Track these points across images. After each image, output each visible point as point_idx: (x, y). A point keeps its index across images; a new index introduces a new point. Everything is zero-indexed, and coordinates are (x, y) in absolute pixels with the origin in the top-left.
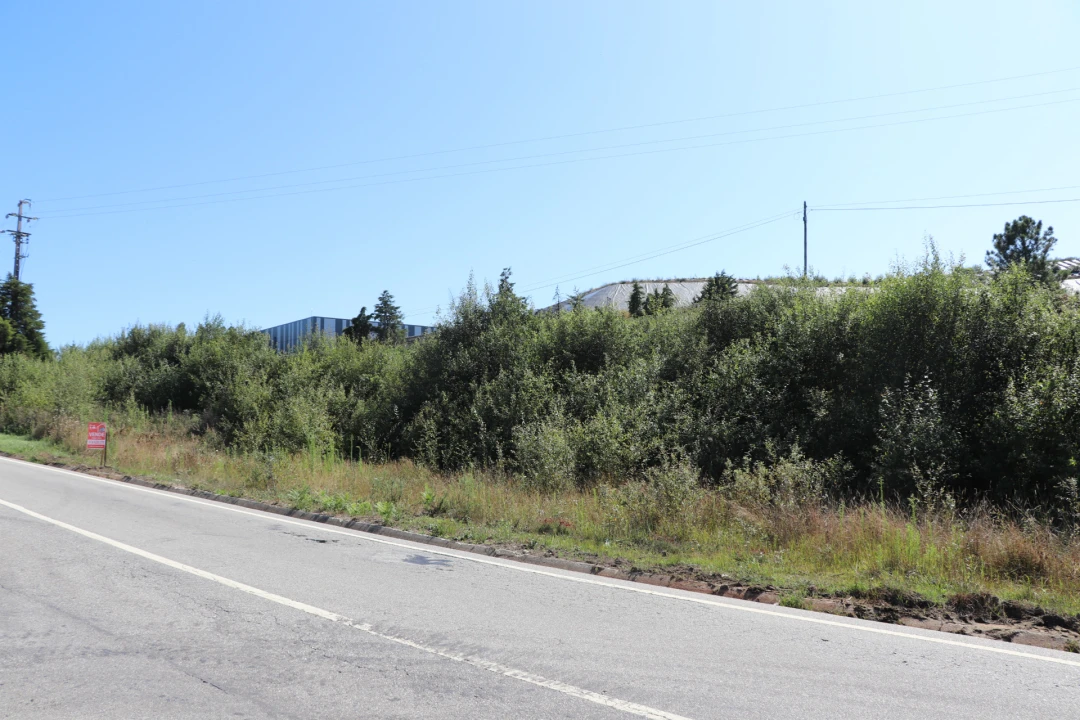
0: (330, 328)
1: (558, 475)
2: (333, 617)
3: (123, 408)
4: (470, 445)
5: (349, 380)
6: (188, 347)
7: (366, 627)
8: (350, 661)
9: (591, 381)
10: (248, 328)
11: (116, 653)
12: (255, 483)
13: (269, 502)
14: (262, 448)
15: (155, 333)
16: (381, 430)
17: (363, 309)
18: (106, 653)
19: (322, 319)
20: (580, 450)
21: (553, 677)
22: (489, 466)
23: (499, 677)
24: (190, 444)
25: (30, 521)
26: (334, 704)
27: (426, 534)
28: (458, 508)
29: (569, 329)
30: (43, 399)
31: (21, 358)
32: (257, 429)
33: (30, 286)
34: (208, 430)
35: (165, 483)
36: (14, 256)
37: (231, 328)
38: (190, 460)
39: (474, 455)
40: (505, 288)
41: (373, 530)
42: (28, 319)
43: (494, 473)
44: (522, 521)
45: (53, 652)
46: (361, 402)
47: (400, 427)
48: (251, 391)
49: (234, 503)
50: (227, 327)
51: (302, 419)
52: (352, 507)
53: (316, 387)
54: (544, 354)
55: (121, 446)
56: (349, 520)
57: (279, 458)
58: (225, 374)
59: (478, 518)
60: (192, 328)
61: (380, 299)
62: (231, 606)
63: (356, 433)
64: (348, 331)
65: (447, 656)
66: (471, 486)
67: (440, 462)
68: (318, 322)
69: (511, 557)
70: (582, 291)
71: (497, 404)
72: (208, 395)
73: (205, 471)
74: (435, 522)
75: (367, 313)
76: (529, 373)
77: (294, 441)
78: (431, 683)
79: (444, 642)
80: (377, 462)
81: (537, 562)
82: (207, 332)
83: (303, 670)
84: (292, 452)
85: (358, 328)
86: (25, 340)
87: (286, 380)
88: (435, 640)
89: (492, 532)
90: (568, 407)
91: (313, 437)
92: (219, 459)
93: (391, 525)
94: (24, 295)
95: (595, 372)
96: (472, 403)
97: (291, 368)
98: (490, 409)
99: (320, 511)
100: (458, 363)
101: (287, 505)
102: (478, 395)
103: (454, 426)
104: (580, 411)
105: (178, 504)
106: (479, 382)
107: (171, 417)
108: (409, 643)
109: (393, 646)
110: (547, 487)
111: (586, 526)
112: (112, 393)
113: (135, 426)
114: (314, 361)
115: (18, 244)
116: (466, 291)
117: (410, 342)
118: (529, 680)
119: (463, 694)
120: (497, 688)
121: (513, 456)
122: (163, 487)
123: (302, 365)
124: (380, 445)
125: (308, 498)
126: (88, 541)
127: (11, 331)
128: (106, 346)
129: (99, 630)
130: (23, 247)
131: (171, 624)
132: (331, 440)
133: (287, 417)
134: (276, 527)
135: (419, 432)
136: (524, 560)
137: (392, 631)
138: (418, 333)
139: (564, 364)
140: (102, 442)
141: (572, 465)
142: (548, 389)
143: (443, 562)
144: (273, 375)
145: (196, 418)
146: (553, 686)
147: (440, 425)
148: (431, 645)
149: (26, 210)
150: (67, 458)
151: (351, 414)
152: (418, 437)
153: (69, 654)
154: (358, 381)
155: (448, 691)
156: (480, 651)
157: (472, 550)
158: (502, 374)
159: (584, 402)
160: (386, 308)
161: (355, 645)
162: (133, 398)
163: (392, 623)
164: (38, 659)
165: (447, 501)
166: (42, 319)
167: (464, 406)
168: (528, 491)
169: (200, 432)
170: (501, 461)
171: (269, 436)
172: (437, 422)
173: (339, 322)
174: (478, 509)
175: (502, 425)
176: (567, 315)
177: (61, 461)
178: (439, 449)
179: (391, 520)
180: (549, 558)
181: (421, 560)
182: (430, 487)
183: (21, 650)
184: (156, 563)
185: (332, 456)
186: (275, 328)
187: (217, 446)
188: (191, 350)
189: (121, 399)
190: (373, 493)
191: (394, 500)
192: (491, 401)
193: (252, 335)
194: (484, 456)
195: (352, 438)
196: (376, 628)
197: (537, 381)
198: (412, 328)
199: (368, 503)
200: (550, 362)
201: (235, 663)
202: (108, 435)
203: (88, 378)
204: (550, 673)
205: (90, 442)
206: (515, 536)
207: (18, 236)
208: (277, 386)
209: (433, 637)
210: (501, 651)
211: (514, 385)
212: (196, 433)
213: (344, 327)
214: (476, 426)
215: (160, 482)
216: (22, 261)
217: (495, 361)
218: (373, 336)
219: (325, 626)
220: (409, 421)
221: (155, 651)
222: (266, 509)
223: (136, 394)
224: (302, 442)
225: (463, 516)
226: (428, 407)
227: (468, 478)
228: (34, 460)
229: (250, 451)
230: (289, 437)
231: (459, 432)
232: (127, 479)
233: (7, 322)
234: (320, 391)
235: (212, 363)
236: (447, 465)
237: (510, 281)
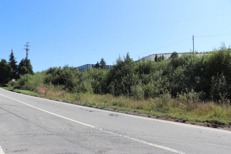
0: (91, 67)
1: (140, 96)
2: (94, 127)
3: (49, 84)
4: (121, 90)
5: (95, 77)
6: (62, 71)
7: (101, 129)
8: (98, 136)
9: (147, 76)
10: (74, 67)
11: (50, 135)
12: (76, 99)
13: (79, 103)
14: (77, 92)
15: (55, 69)
16: (102, 88)
17: (98, 62)
18: (48, 134)
19: (89, 65)
20: (145, 91)
21: (141, 140)
22: (126, 95)
23: (129, 140)
24: (63, 91)
25: (32, 108)
26: (95, 145)
27: (113, 109)
28: (119, 104)
29: (142, 65)
30: (33, 83)
31: (28, 75)
32: (76, 88)
33: (30, 60)
34: (66, 88)
35: (58, 100)
36: (26, 54)
37: (70, 67)
38: (63, 95)
39: (122, 93)
40: (128, 57)
41: (101, 109)
42: (29, 67)
43: (127, 96)
44: (133, 106)
45: (38, 134)
46: (98, 82)
47: (106, 87)
48: (75, 80)
49: (72, 103)
50: (69, 67)
51: (86, 86)
52: (97, 104)
53: (88, 79)
54: (137, 70)
55: (48, 92)
56: (96, 107)
57: (81, 94)
58: (69, 77)
59: (124, 106)
60: (62, 67)
61: (101, 60)
62: (73, 125)
63: (97, 89)
64: (95, 67)
65: (118, 135)
66: (122, 99)
67: (115, 94)
68: (88, 65)
69: (131, 114)
70: (144, 57)
71: (127, 82)
72: (66, 81)
73: (66, 97)
74: (115, 107)
75: (99, 63)
76: (134, 75)
77: (84, 90)
78: (115, 141)
79: (117, 132)
80: (102, 94)
81: (137, 115)
82: (65, 68)
83: (88, 138)
84: (84, 93)
85: (97, 66)
86: (29, 71)
87: (82, 78)
88: (116, 132)
89: (127, 109)
90: (142, 82)
91: (88, 89)
92: (69, 95)
93: (105, 108)
94: (28, 62)
95: (148, 74)
96: (121, 81)
97: (83, 75)
98: (125, 83)
99: (90, 105)
100: (118, 73)
101: (83, 104)
102: (123, 80)
103: (118, 86)
104: (145, 82)
105: (61, 104)
106: (123, 77)
107: (59, 86)
108: (110, 132)
109: (107, 133)
110: (138, 99)
111: (147, 107)
112: (47, 81)
113: (51, 88)
114: (88, 73)
115: (27, 51)
116: (118, 58)
117: (108, 69)
118: (136, 140)
119: (122, 143)
120: (129, 142)
121: (131, 93)
122: (57, 100)
123: (85, 74)
124: (102, 91)
125: (88, 102)
126: (43, 112)
127: (26, 69)
128: (45, 72)
129: (46, 130)
130: (28, 52)
131: (61, 129)
132: (92, 90)
133: (83, 85)
134: (81, 108)
135: (110, 88)
136: (134, 115)
137: (107, 130)
138: (109, 67)
139: (141, 73)
140: (45, 91)
141: (144, 94)
142: (138, 78)
143: (117, 115)
144: (79, 77)
145: (64, 86)
146: (141, 142)
147: (115, 86)
148: (115, 133)
149: (28, 45)
150: (38, 95)
151: (96, 84)
152: (110, 89)
153: (41, 135)
154: (97, 77)
155: (119, 143)
156: (125, 134)
157: (123, 113)
158: (128, 75)
159: (146, 81)
160: (103, 62)
161: (99, 133)
162: (51, 82)
163: (106, 128)
164: (35, 135)
165: (117, 102)
166: (32, 66)
167: (120, 82)
168: (134, 100)
169: (65, 89)
170: (128, 93)
171: (79, 89)
172: (114, 86)
173: (93, 65)
174: (123, 104)
175: (128, 86)
176: (141, 62)
177: (37, 95)
178: (115, 91)
179: (105, 107)
180: (139, 114)
181: (112, 115)
182: (114, 100)
183: (31, 134)
184: (57, 116)
185: (92, 93)
186: (79, 67)
187: (68, 92)
188: (63, 72)
189: (48, 83)
190: (101, 101)
191: (106, 102)
192: (126, 81)
193: (75, 68)
194: (125, 93)
195: (96, 89)
196: (103, 129)
197: (135, 76)
198: (108, 66)
199: (100, 103)
200: (138, 72)
201: (74, 137)
202: (46, 90)
203: (42, 78)
204: (140, 139)
205: (42, 92)
206: (132, 110)
207: (27, 50)
208: (80, 79)
209: (115, 131)
210: (130, 134)
211: (131, 77)
212: (64, 89)
213: (94, 66)
214: (123, 86)
215: (57, 99)
216: (28, 55)
217: (126, 72)
218: (100, 68)
219: (92, 129)
220: (108, 85)
221: (58, 134)
222: (79, 105)
223: (51, 81)
224: (86, 90)
225: (120, 106)
226: (112, 82)
227: (121, 97)
228: (32, 95)
229: (75, 93)
230: (83, 89)
231: (119, 88)
232: (50, 99)
233: (25, 68)
234: (89, 80)
235: (67, 75)
236: (117, 95)
237: (129, 55)
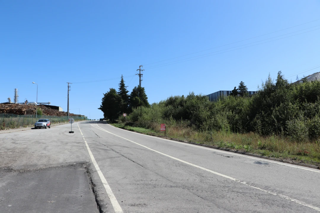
0: (225, 94)
1: (303, 136)
2: (234, 179)
3: (169, 120)
4: (272, 127)
5: (233, 109)
6: (186, 102)
7: (244, 183)
8: (241, 193)
9: (313, 105)
10: (202, 95)
11: (174, 187)
12: (207, 140)
13: (211, 145)
14: (208, 129)
15: (176, 98)
16: (243, 123)
17: (235, 87)
18: (171, 187)
19: (223, 91)
20: (310, 128)
21: (309, 203)
22: (279, 134)
23: (289, 201)
24: (188, 129)
25: (149, 150)
26: (237, 206)
27: (260, 155)
28: (269, 147)
29: (304, 88)
30: (149, 118)
31: (143, 107)
32: (206, 124)
33: (144, 88)
34: (193, 125)
35: (182, 140)
36: (139, 80)
37: (197, 96)
38: (188, 134)
39: (273, 130)
40: (280, 77)
41: (243, 154)
42: (144, 97)
43: (280, 136)
44: (291, 151)
45: (158, 185)
46: (237, 115)
47: (249, 122)
48: (204, 113)
49: (201, 145)
50: (196, 95)
51: (220, 121)
52: (236, 147)
53: (223, 111)
54: (295, 97)
55: (169, 130)
56: (236, 150)
57: (214, 133)
58: (196, 109)
59: (276, 150)
60: (186, 96)
61: (240, 84)
62: (204, 175)
63: (236, 124)
65: (271, 193)
66: (273, 140)
67: (262, 133)
68: (222, 92)
69: (288, 163)
70: (306, 76)
71: (280, 114)
72: (192, 115)
73: (193, 136)
74: (263, 151)
75: (236, 89)
76: (290, 104)
77: (218, 127)
78: (267, 201)
79: (270, 189)
80: (243, 133)
81: (298, 165)
82: (191, 97)
83: (226, 195)
84: (217, 130)
85: (234, 93)
86: (143, 102)
87: (214, 110)
88: (267, 188)
89: (281, 155)
90: (305, 114)
91: (223, 126)
92: (196, 133)
93: (249, 152)
94: (142, 91)
95: (314, 102)
96: (272, 114)
97: (215, 106)
98: (278, 116)
99: (227, 148)
100: (266, 102)
101: (217, 146)
102: (274, 111)
103: (266, 121)
104: (309, 115)
105: (186, 146)
106: (274, 108)
107: (182, 122)
108: (258, 188)
109: (253, 189)
110: (299, 140)
111: (314, 153)
112: (166, 116)
113: (173, 124)
114: (222, 104)
115: (140, 77)
116: (268, 79)
117: (251, 96)
118: (300, 203)
119: (278, 206)
120: (289, 205)
121: (286, 130)
122: (181, 141)
123: (219, 105)
124: (243, 128)
125: (223, 144)
126: (164, 156)
127: (140, 100)
128: (164, 103)
129: (169, 180)
130: (141, 78)
131: (188, 180)
132: (229, 127)
133: (215, 120)
134: (214, 153)
135: (255, 124)
136: (293, 164)
137: (253, 184)
138: (252, 93)
139: (302, 100)
140: (165, 129)
141: (308, 133)
142: (297, 109)
143: (266, 164)
144: (210, 108)
145: (189, 122)
146: (309, 206)
147: (262, 121)
148: (266, 189)
149: (141, 68)
150: (156, 134)
151: (234, 119)
152: (255, 125)
153: (162, 186)
154: (235, 109)
155: (273, 204)
156: (282, 192)
157: (275, 160)
158: (281, 104)
159: (310, 112)
160: (242, 86)
161: (241, 188)
162: (171, 117)
163: (252, 182)
164: (155, 187)
165: (266, 145)
166: (147, 96)
167: (269, 115)
168: (293, 142)
169: (190, 126)
170: (283, 132)
171: (210, 126)
172: (261, 120)
173: (228, 92)
174: (276, 147)
175: (283, 121)
176: (303, 85)
177: (154, 134)
178: (262, 129)
179: (249, 151)
180: (302, 163)
181: (259, 163)
182: (261, 141)
183: (150, 184)
184: (182, 162)
185: (229, 132)
186: (209, 95)
187: (195, 129)
188: (187, 102)
189: (168, 117)
190: (243, 142)
191: (249, 144)
192: (278, 113)
193: (204, 97)
194: (277, 131)
195: (235, 126)
196: (248, 183)
197: (293, 106)
198: (250, 92)
199: (241, 145)
200: (298, 100)
201: (207, 192)
202: (166, 127)
203: (160, 112)
205: (161, 129)
206: (289, 156)
207: (140, 75)
208: (211, 111)
209: (266, 187)
210: (289, 193)
211: (286, 108)
212: (189, 126)
213: (230, 93)
214: (274, 121)
215: (181, 140)
216: (141, 82)
217: (279, 100)
218: (238, 95)
219: (232, 182)
220: (252, 120)
221: (184, 187)
222: (211, 147)
223: (172, 115)
224: (220, 127)
225: (271, 149)
226: (258, 116)
227: (272, 138)
228: (147, 134)
229: (205, 130)
230: (216, 126)
231: (268, 123)
232: (172, 139)
233: (139, 98)
234: (225, 112)
235: (193, 106)
236: (265, 134)
237: (281, 75)
